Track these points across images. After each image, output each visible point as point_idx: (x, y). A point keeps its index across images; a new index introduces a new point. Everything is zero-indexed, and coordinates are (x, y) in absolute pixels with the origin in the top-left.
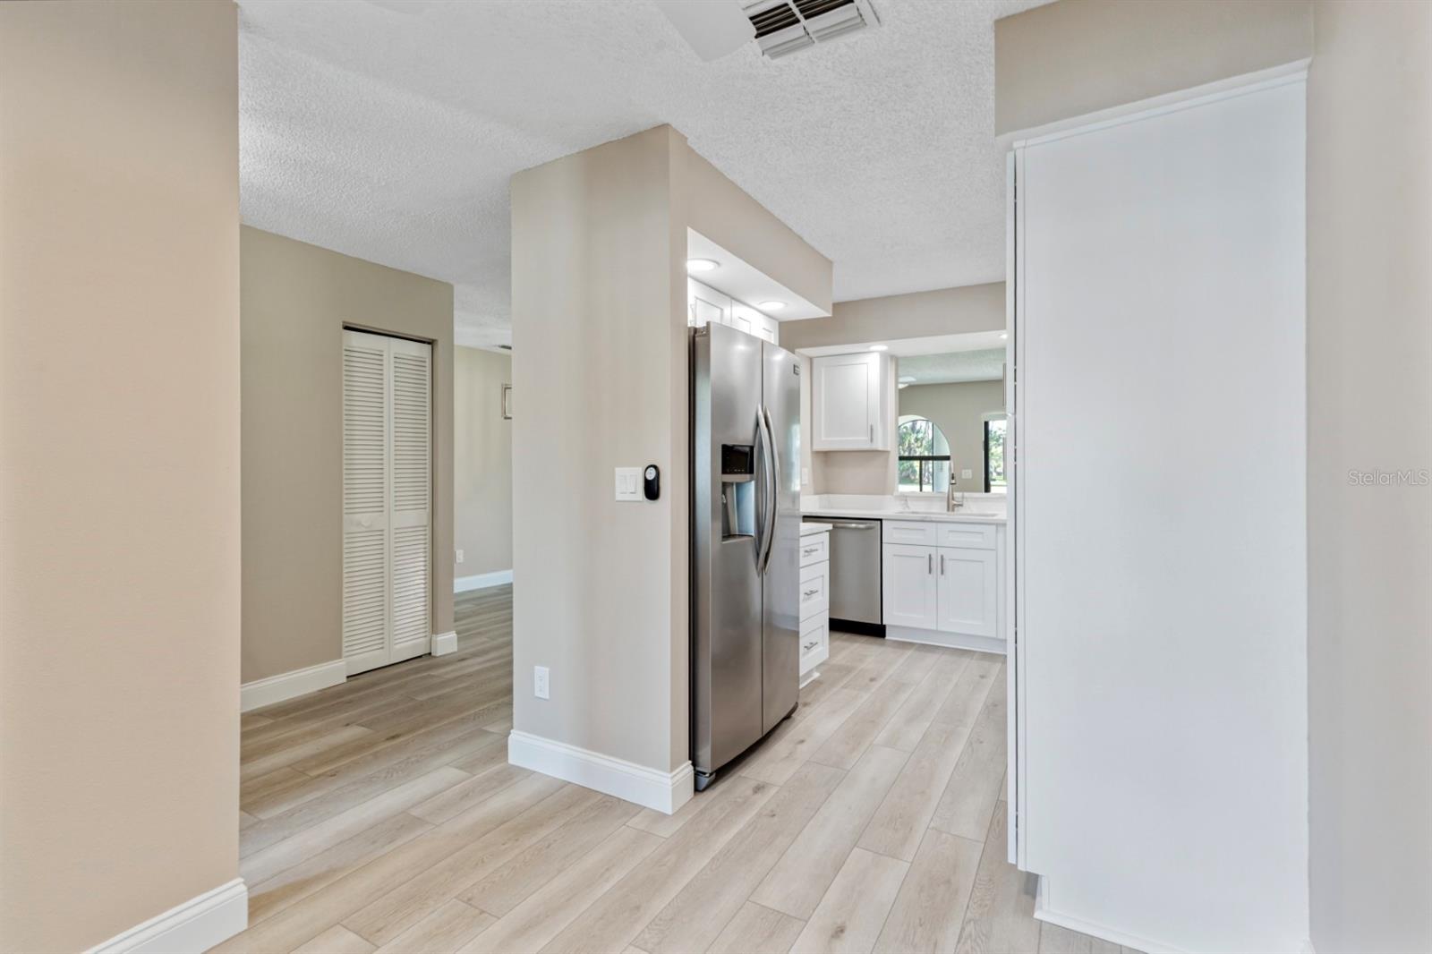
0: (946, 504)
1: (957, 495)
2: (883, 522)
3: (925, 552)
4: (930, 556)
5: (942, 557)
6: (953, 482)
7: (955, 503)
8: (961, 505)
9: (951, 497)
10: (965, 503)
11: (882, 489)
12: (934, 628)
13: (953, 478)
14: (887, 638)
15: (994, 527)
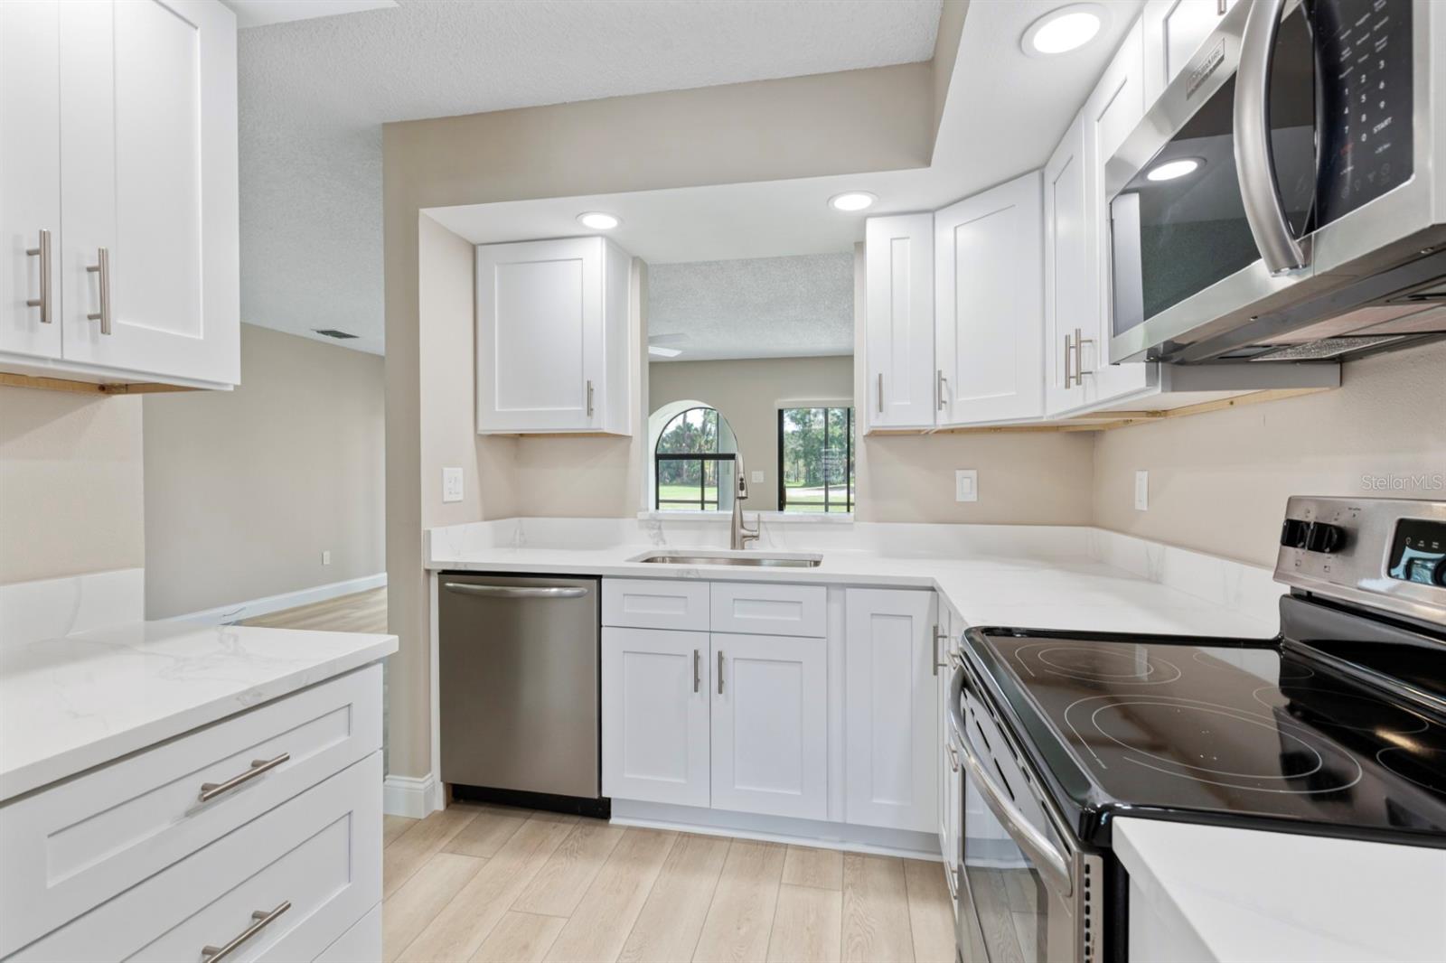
0: (729, 533)
1: (749, 516)
2: (603, 580)
3: (687, 644)
4: (696, 652)
5: (720, 654)
6: (743, 494)
7: (744, 532)
8: (756, 537)
9: (738, 520)
10: (762, 534)
11: (617, 507)
12: (703, 803)
13: (742, 488)
14: (613, 821)
15: (824, 589)
